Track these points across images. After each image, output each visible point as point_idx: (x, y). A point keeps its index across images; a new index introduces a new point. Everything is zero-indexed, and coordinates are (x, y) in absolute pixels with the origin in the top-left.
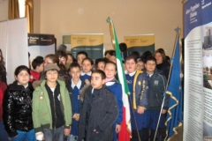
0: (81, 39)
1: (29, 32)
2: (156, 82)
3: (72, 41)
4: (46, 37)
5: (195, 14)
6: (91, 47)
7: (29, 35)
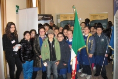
1: (38, 13)
3: (61, 17)
4: (47, 16)
6: (71, 21)
7: (39, 15)
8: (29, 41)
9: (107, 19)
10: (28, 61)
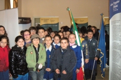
0: (46, 20)
2: (94, 44)
3: (41, 21)
4: (26, 19)
5: (117, 6)
8: (22, 48)
9: (87, 23)
10: (21, 74)
